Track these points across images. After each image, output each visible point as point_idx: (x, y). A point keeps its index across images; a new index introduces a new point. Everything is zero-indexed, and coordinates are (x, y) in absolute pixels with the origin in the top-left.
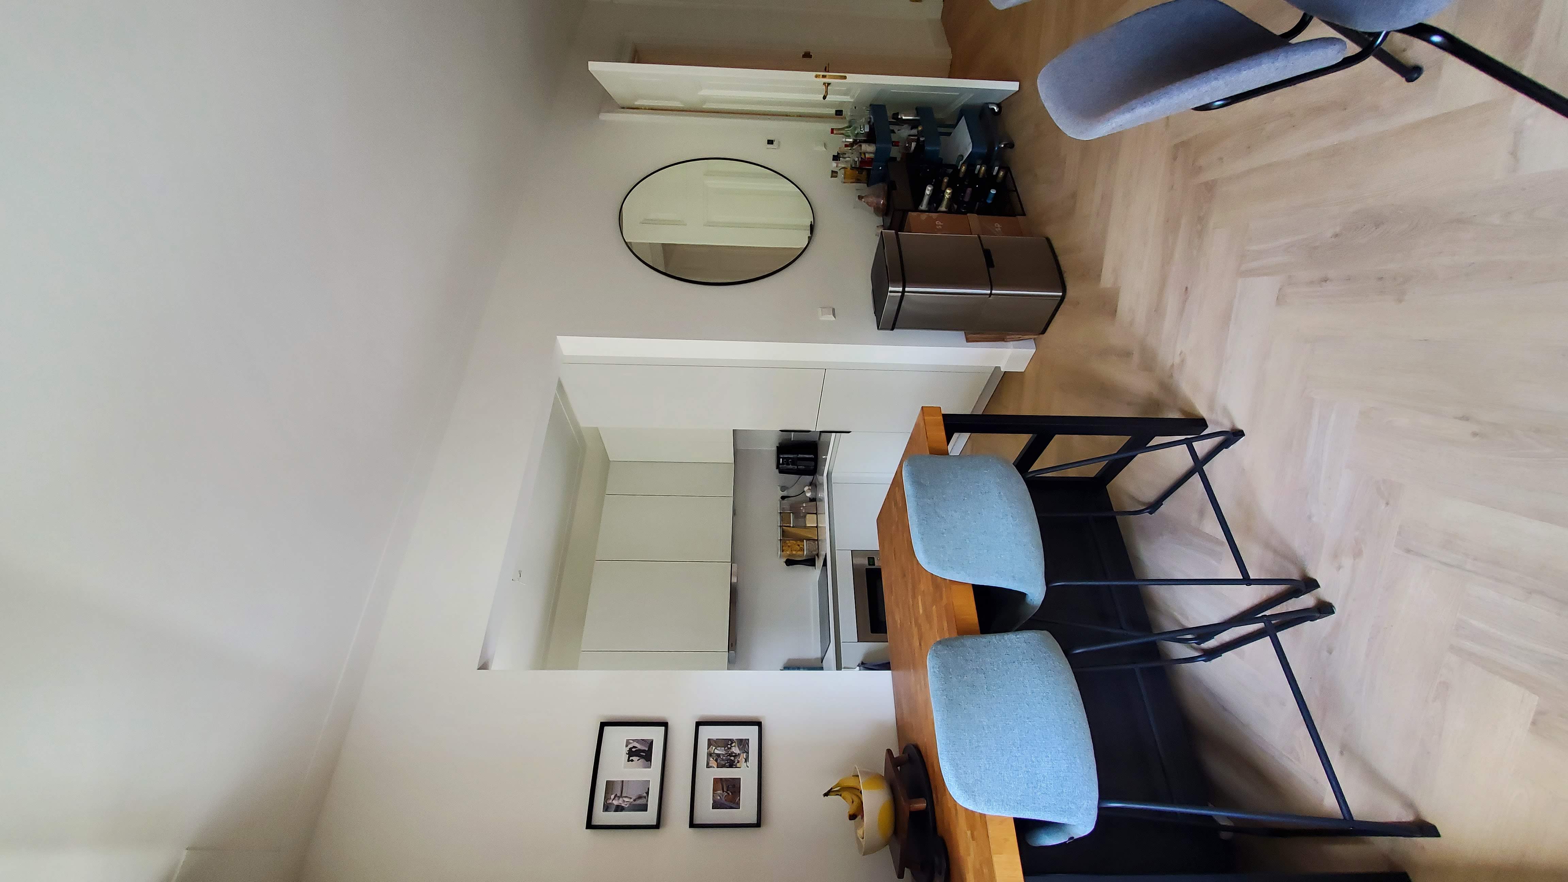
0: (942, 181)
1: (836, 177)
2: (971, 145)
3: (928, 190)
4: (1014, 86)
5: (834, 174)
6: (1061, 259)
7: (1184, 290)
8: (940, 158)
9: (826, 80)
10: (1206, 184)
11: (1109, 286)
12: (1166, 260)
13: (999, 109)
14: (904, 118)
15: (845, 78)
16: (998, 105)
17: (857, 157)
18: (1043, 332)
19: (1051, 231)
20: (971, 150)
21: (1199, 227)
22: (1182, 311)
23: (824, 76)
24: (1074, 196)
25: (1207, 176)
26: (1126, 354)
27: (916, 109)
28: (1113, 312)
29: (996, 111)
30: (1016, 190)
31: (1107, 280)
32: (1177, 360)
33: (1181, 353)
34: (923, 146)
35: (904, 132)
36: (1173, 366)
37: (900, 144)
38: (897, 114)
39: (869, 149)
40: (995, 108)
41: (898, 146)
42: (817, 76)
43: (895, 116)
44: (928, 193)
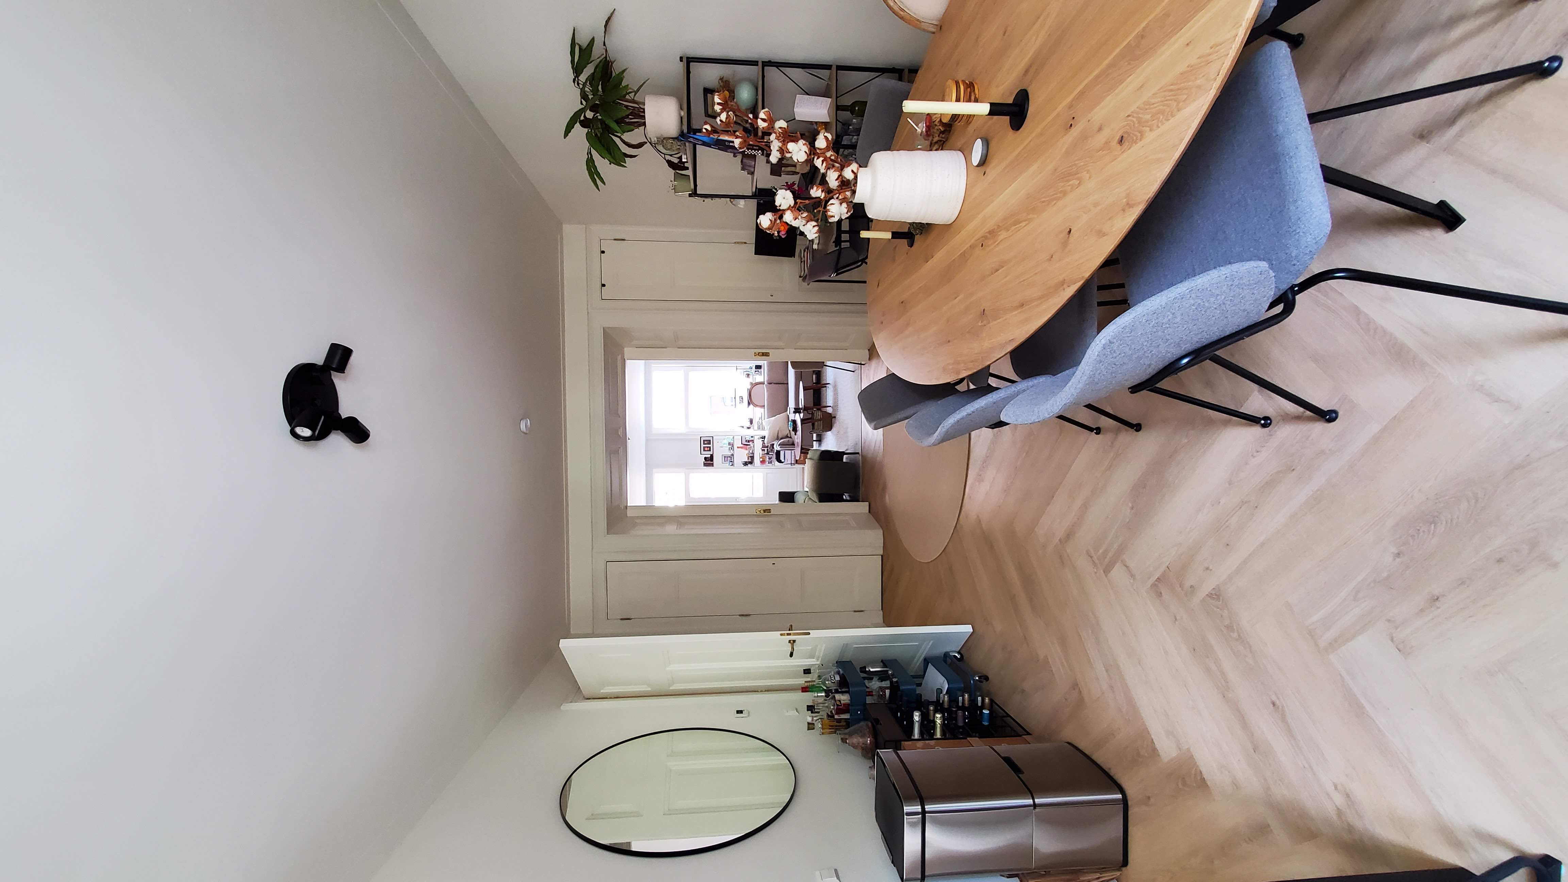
0: (928, 710)
1: (814, 729)
2: (946, 681)
3: (917, 716)
4: (968, 629)
5: (811, 726)
6: (1094, 757)
7: (1272, 708)
8: (918, 694)
9: (792, 638)
10: (1210, 595)
11: (1174, 755)
12: (1224, 689)
13: (961, 656)
14: (871, 670)
15: (809, 634)
16: (959, 653)
17: (833, 706)
18: (1125, 862)
19: (1069, 734)
20: (947, 686)
21: (1235, 635)
22: (1289, 732)
23: (788, 634)
24: (1075, 686)
25: (1207, 588)
26: (1260, 831)
27: (882, 661)
28: (1202, 784)
29: (959, 657)
30: (1008, 716)
31: (1167, 749)
32: (1339, 799)
33: (1336, 788)
34: (898, 687)
35: (875, 684)
36: (1339, 812)
37: (874, 693)
38: (865, 667)
39: (844, 698)
40: (957, 655)
41: (872, 695)
42: (781, 635)
43: (863, 670)
44: (917, 720)
